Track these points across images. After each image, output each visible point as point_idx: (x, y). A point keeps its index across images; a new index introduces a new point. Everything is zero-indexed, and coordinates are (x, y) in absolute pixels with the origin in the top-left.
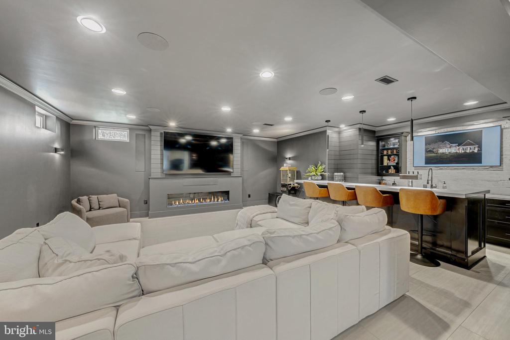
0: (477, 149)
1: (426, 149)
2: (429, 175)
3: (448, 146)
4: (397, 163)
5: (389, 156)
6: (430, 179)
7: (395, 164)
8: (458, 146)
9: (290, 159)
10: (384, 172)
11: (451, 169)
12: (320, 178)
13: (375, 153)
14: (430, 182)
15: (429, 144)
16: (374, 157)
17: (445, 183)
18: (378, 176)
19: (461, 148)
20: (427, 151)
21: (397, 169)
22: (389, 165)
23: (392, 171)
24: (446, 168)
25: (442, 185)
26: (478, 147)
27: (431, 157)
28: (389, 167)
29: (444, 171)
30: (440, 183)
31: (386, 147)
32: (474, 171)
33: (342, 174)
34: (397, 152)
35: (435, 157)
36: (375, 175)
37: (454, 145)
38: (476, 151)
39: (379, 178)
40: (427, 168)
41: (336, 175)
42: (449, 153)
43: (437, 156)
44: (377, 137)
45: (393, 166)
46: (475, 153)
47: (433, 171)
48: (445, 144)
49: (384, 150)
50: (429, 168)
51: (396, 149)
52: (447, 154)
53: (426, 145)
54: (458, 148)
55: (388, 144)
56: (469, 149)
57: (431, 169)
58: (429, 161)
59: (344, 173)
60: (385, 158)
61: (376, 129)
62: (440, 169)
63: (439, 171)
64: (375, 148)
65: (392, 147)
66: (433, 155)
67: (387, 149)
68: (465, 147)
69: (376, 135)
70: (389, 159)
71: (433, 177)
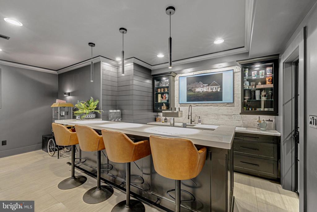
0: (219, 89)
1: (187, 88)
2: (189, 111)
3: (202, 86)
4: (168, 101)
5: (162, 94)
6: (190, 114)
7: (166, 101)
8: (208, 86)
9: (69, 94)
10: (159, 108)
11: (204, 106)
12: (94, 116)
13: (151, 90)
14: (190, 117)
15: (190, 84)
16: (151, 94)
17: (199, 118)
18: (153, 112)
19: (210, 87)
20: (189, 90)
21: (168, 106)
22: (162, 102)
23: (164, 107)
24: (200, 104)
25: (198, 120)
26: (220, 87)
27: (190, 95)
28: (162, 104)
29: (199, 107)
30: (196, 118)
31: (160, 86)
32: (217, 107)
33: (118, 111)
34: (168, 91)
35: (193, 95)
36: (152, 112)
37: (205, 85)
38: (219, 90)
39: (155, 114)
40: (188, 105)
41: (110, 113)
42: (203, 92)
43: (194, 94)
44: (153, 75)
45: (165, 103)
46: (219, 92)
47: (192, 107)
48: (200, 84)
49: (158, 88)
50: (190, 105)
51: (167, 87)
52: (201, 93)
53: (187, 85)
54: (208, 87)
55: (162, 83)
56: (214, 88)
57: (191, 106)
58: (190, 99)
59: (121, 110)
60: (159, 95)
61: (152, 68)
62: (197, 106)
63: (196, 107)
64: (151, 86)
65: (164, 85)
66: (192, 93)
67: (161, 88)
68: (212, 87)
69: (152, 74)
70: (162, 97)
71: (192, 113)
